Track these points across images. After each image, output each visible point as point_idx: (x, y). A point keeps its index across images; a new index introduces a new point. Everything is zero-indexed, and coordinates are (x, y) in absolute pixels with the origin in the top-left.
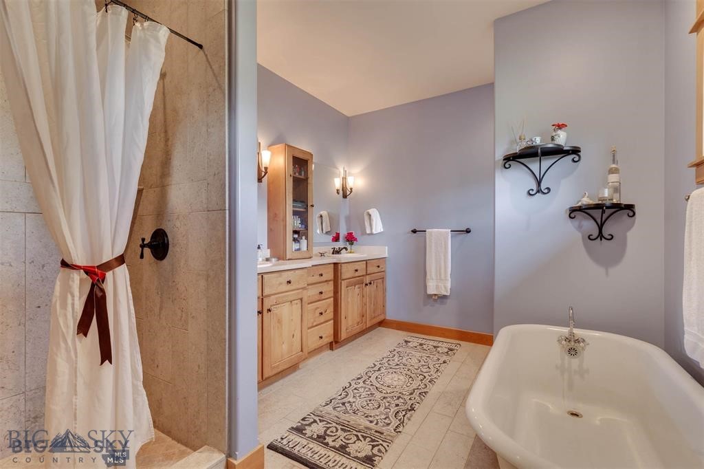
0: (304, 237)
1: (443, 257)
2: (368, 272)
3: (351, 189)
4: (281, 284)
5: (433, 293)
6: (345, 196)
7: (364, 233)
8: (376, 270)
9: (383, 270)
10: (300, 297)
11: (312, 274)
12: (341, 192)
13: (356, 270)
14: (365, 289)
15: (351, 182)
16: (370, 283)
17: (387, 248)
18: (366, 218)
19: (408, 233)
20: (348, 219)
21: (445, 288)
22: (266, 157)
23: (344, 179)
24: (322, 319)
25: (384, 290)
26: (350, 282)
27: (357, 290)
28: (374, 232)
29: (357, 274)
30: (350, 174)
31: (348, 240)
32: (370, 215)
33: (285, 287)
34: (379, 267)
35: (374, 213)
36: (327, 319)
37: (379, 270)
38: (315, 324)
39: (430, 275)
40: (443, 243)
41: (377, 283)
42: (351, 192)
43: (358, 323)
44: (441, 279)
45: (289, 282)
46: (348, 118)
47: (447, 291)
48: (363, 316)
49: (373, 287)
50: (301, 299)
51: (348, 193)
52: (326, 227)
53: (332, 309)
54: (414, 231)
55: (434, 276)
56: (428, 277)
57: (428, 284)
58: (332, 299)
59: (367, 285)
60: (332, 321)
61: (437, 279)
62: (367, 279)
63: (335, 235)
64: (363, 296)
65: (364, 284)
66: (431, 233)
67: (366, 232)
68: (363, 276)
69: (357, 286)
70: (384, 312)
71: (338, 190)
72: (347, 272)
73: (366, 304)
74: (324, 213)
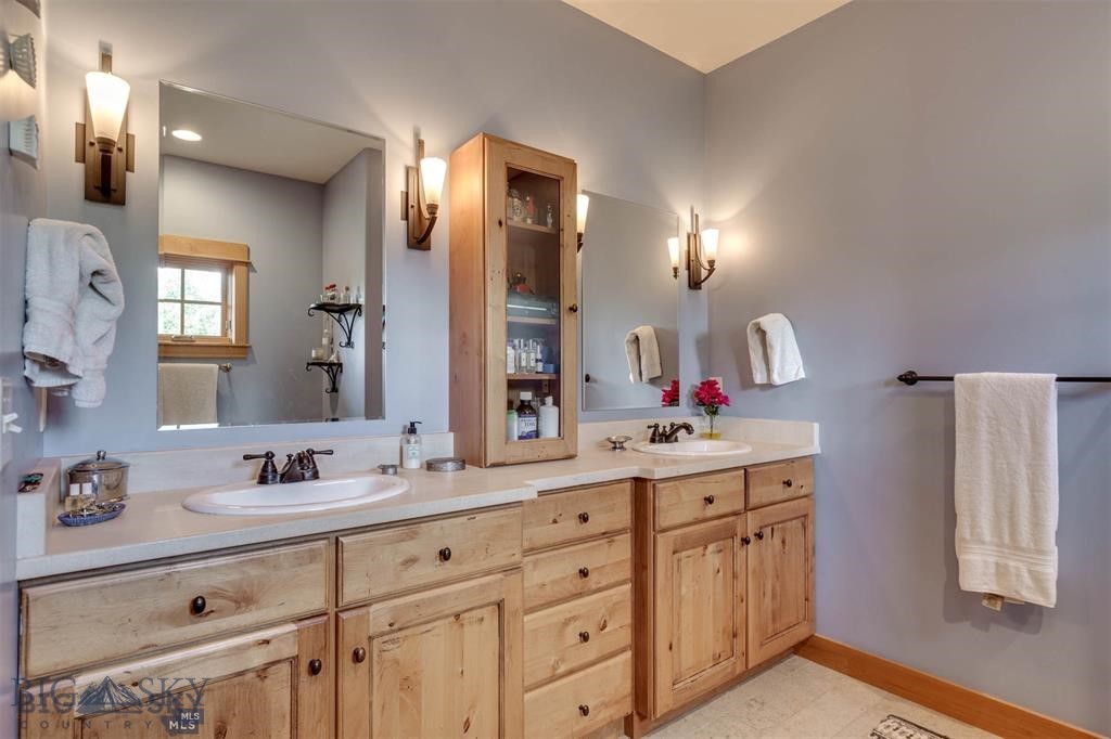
0: (549, 400)
1: (1023, 471)
2: (753, 501)
3: (712, 263)
4: (411, 561)
5: (985, 589)
6: (695, 284)
7: (747, 382)
8: (779, 492)
9: (803, 492)
10: (495, 598)
11: (552, 517)
12: (684, 273)
13: (709, 500)
14: (741, 554)
15: (712, 245)
16: (759, 536)
17: (816, 426)
18: (753, 342)
19: (888, 383)
20: (705, 346)
21: (1038, 579)
22: (434, 178)
23: (693, 237)
24: (591, 651)
25: (809, 552)
26: (684, 537)
27: (712, 558)
28: (777, 379)
29: (711, 510)
30: (709, 224)
31: (701, 402)
32: (762, 333)
33: (431, 570)
34: (788, 484)
35: (778, 326)
36: (606, 652)
37: (790, 492)
38: (562, 669)
39: (974, 527)
40: (1025, 421)
41: (783, 529)
42: (711, 271)
43: (717, 660)
44: (1015, 546)
45: (445, 555)
46: (704, 77)
47: (1043, 591)
48: (735, 636)
49: (772, 544)
50: (500, 605)
51: (704, 273)
52: (652, 367)
53: (625, 617)
54: (909, 379)
55: (986, 531)
56: (963, 529)
57: (962, 558)
58: (628, 587)
59: (746, 541)
60: (628, 655)
61: (1001, 545)
62: (751, 523)
63: (668, 389)
64: (734, 576)
65: (738, 540)
66: (973, 387)
67: (753, 381)
68: (735, 514)
69: (711, 547)
70: (809, 617)
71: (675, 269)
72: (673, 509)
73: (744, 599)
74: (645, 331)
